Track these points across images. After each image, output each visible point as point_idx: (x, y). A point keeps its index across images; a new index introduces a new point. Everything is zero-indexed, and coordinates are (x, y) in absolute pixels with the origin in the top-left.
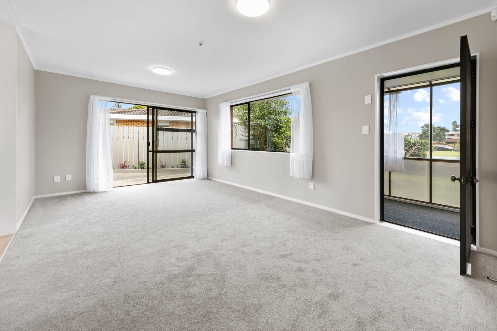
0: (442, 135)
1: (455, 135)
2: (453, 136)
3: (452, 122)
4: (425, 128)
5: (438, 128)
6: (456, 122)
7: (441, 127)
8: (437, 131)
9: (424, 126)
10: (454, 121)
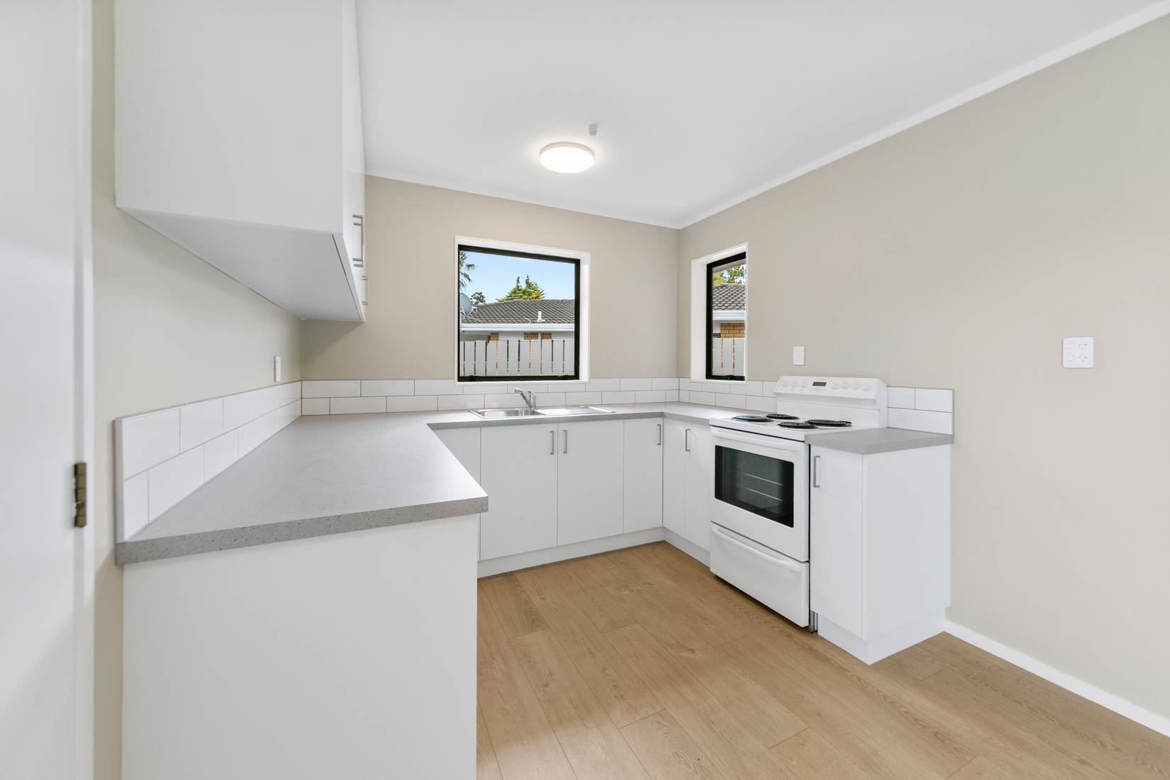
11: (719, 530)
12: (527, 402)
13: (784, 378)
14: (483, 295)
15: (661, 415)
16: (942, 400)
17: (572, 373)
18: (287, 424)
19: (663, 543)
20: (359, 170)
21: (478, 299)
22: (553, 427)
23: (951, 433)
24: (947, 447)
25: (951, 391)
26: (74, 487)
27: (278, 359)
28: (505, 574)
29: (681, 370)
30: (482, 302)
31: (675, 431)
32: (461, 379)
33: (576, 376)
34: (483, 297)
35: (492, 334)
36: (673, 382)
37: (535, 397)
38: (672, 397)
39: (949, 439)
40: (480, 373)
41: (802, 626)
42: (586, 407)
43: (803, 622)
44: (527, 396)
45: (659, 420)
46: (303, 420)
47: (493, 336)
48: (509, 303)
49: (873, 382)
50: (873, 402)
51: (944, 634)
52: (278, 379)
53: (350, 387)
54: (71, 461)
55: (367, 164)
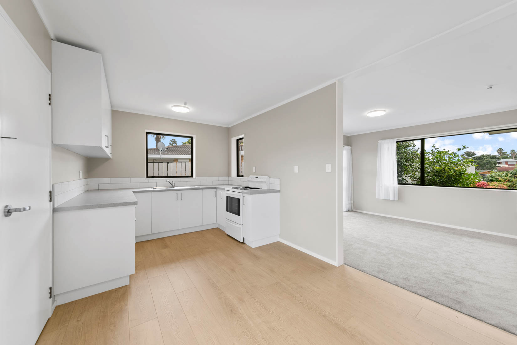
0: (493, 163)
1: (502, 163)
2: (500, 164)
3: (497, 149)
4: (465, 156)
5: (488, 156)
6: (501, 149)
7: (491, 155)
8: (487, 159)
9: (464, 154)
10: (500, 148)
11: (227, 221)
12: (172, 185)
13: (251, 176)
14: (175, 140)
15: (216, 188)
16: (277, 181)
17: (191, 175)
18: (83, 192)
19: (217, 228)
20: (109, 108)
21: (173, 142)
22: (178, 192)
23: (279, 190)
24: (279, 193)
25: (279, 179)
26: (49, 195)
27: (81, 171)
28: (161, 238)
29: (229, 174)
30: (175, 143)
31: (219, 192)
32: (148, 177)
33: (192, 176)
34: (176, 141)
35: (175, 159)
36: (226, 178)
37: (175, 183)
38: (227, 182)
39: (279, 191)
40: (156, 175)
41: (241, 242)
42: (193, 186)
43: (242, 241)
44: (172, 183)
45: (215, 190)
46: (88, 191)
47: (176, 160)
48: (184, 146)
49: (266, 177)
50: (265, 182)
51: (279, 241)
52: (81, 177)
53: (106, 180)
54: (49, 190)
55: (112, 106)
